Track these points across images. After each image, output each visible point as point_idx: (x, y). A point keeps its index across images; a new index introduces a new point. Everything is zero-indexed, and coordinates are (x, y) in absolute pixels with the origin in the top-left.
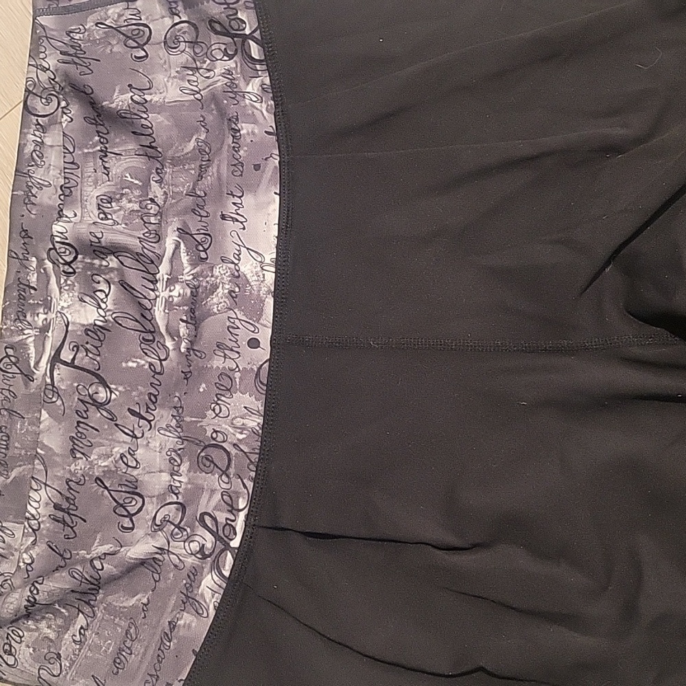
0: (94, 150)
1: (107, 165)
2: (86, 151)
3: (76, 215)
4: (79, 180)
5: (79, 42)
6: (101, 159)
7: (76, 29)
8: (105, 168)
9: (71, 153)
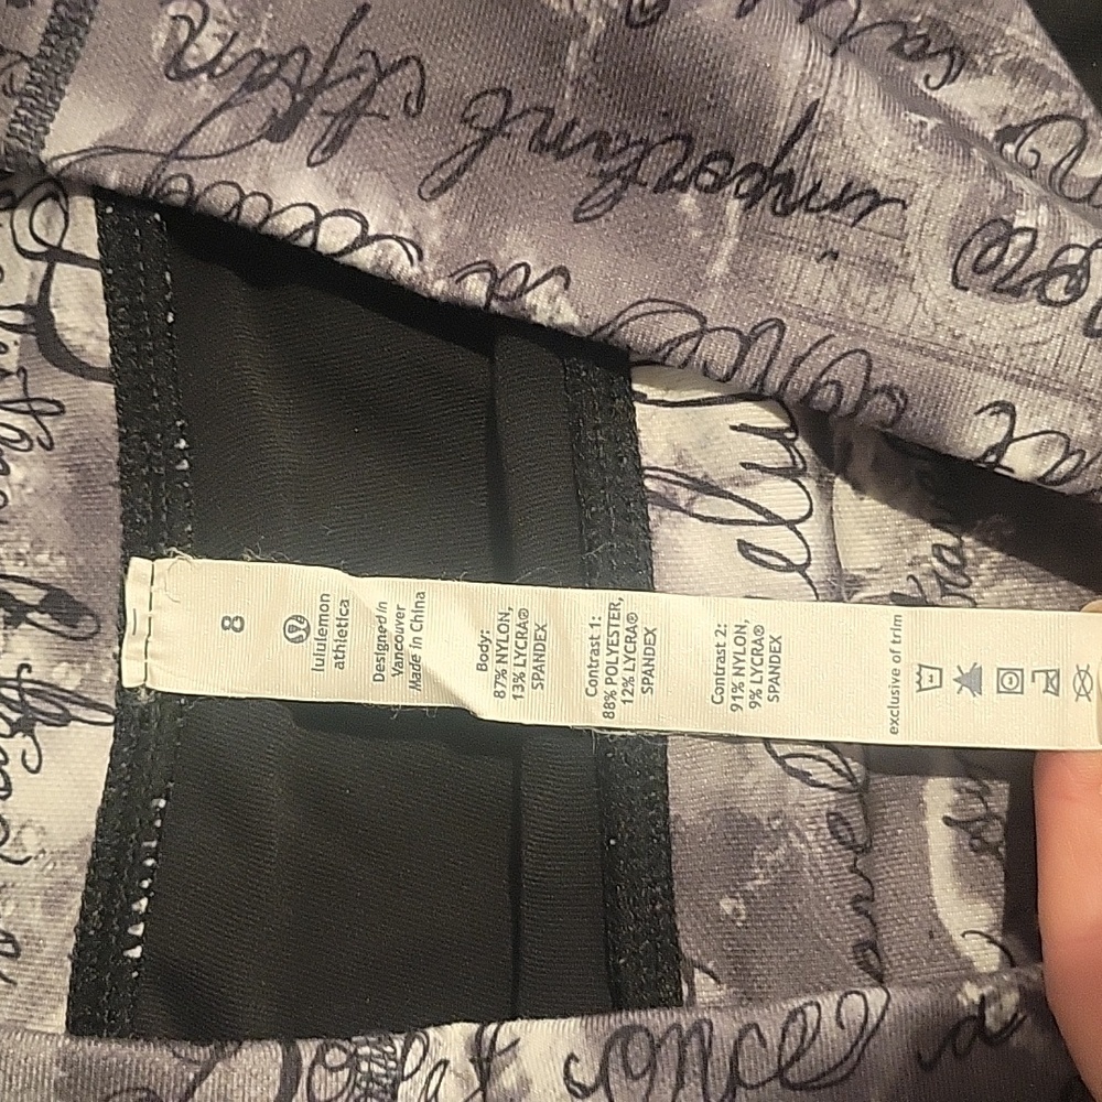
0: (733, 229)
1: (831, 191)
2: (719, 268)
3: (1006, 408)
4: (843, 342)
6: (786, 212)
8: (837, 204)
9: (701, 333)
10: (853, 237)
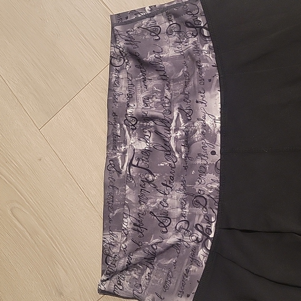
0: (140, 78)
1: (146, 84)
2: (137, 79)
3: (134, 106)
4: (135, 91)
5: (132, 35)
6: (143, 82)
7: (130, 30)
8: (145, 85)
9: (131, 80)
10: (143, 88)
